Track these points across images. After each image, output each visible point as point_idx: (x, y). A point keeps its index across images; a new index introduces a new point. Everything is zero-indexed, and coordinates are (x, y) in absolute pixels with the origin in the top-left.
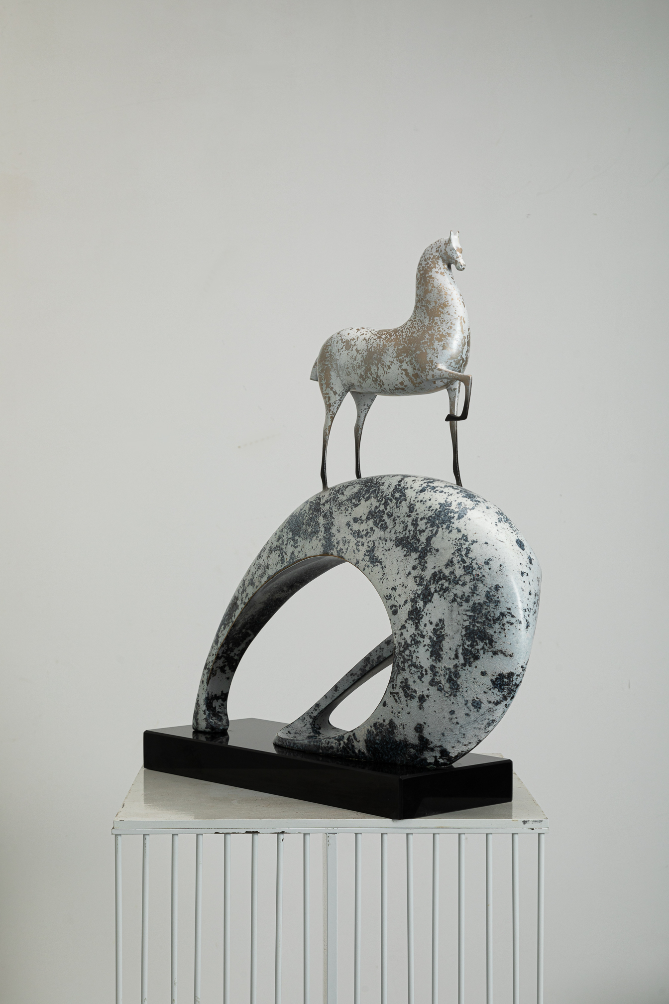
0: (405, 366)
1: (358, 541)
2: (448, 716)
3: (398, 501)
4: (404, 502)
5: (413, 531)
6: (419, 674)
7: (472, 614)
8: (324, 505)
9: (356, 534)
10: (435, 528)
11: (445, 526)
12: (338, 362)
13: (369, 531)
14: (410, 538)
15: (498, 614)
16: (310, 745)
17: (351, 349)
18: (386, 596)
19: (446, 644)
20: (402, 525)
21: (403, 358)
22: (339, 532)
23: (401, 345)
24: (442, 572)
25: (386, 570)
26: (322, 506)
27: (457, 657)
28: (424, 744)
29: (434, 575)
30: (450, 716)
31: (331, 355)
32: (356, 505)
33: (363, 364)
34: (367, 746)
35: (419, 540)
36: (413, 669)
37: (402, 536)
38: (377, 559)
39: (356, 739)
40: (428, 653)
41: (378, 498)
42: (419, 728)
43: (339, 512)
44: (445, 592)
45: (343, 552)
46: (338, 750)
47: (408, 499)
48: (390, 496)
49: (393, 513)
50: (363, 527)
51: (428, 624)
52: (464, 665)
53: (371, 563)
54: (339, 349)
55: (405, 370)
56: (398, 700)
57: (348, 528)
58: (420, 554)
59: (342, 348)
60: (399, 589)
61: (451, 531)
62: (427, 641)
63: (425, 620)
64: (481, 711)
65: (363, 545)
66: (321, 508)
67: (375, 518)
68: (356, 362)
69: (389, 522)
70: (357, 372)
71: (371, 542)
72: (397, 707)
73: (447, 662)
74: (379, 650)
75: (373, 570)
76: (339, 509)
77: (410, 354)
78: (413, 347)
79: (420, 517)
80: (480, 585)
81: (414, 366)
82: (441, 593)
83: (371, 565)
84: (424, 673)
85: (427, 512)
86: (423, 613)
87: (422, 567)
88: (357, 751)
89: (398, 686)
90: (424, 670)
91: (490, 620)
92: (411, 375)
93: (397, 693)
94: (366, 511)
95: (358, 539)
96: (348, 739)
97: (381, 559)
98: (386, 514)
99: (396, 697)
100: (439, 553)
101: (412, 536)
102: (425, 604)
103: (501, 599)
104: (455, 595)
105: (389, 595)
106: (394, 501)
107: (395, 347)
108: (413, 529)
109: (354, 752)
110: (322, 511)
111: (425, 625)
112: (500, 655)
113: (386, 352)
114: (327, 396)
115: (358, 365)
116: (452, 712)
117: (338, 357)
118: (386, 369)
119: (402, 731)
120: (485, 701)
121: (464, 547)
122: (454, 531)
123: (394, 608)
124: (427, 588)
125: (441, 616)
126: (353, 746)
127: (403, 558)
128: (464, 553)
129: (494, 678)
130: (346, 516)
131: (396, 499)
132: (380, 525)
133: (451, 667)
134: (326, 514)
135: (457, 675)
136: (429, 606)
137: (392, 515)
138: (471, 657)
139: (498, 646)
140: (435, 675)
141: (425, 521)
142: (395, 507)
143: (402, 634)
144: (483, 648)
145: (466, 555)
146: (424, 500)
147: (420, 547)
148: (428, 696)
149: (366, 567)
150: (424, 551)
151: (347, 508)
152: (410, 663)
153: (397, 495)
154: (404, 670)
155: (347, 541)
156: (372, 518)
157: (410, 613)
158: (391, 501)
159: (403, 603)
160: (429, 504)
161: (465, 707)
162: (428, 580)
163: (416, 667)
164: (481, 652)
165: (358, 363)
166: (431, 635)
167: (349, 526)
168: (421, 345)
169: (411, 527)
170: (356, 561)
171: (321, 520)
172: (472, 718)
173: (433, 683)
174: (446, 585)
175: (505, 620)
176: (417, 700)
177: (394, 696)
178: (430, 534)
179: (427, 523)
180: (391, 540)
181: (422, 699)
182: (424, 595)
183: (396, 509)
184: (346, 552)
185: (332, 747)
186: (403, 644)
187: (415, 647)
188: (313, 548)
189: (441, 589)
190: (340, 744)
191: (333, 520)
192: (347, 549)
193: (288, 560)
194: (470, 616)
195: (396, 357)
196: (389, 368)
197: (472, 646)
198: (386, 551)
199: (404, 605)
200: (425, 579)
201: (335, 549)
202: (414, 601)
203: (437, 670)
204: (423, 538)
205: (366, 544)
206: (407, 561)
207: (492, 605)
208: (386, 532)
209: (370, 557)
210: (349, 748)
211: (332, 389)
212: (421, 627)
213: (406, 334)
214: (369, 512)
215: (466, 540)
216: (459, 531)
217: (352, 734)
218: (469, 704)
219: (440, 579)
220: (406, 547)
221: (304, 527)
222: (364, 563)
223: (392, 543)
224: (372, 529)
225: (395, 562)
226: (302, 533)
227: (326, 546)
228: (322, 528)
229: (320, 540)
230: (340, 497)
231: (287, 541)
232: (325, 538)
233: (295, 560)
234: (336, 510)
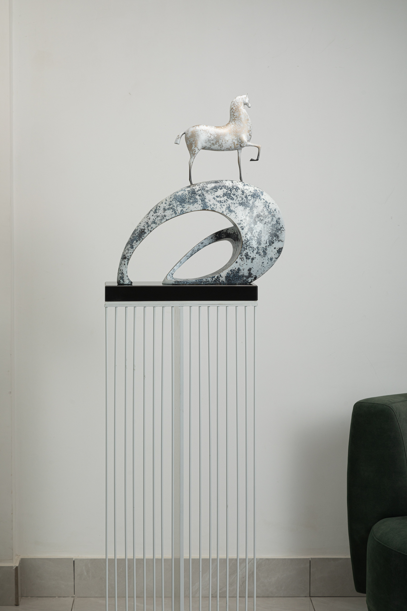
0: (234, 141)
2: (261, 264)
4: (239, 190)
6: (252, 250)
7: (272, 228)
8: (198, 191)
9: (219, 202)
10: (255, 199)
11: (258, 198)
12: (202, 138)
13: (225, 200)
14: (245, 202)
15: (280, 228)
16: (196, 282)
19: (263, 239)
20: (241, 198)
21: (234, 138)
22: (210, 201)
24: (260, 214)
25: (237, 214)
26: (197, 192)
27: (266, 243)
28: (250, 275)
29: (257, 215)
30: (262, 264)
31: (198, 135)
32: (216, 191)
33: (214, 139)
34: (226, 279)
35: (249, 203)
36: (250, 248)
37: (242, 202)
38: (232, 210)
39: (221, 276)
40: (256, 243)
41: (227, 189)
42: (250, 270)
43: (208, 194)
44: (262, 221)
45: (214, 209)
46: (211, 282)
47: (240, 189)
48: (231, 188)
50: (222, 199)
51: (256, 232)
52: (269, 246)
54: (202, 133)
55: (234, 142)
56: (243, 260)
57: (215, 200)
60: (244, 221)
61: (261, 200)
62: (256, 238)
63: (254, 231)
64: (272, 261)
69: (234, 197)
70: (211, 142)
71: (228, 205)
72: (242, 263)
73: (263, 245)
74: (198, 246)
79: (248, 195)
80: (274, 218)
82: (260, 221)
83: (230, 213)
84: (254, 250)
85: (250, 193)
86: (254, 229)
87: (252, 213)
88: (221, 281)
89: (244, 255)
90: (254, 248)
91: (278, 230)
92: (235, 144)
93: (243, 258)
94: (222, 194)
95: (221, 204)
96: (217, 277)
97: (234, 210)
98: (232, 194)
99: (242, 259)
100: (258, 207)
102: (254, 226)
103: (280, 222)
104: (265, 222)
105: (239, 223)
106: (234, 189)
107: (230, 134)
108: (246, 199)
109: (219, 281)
110: (197, 194)
111: (255, 233)
112: (280, 241)
113: (226, 136)
115: (211, 139)
116: (263, 263)
117: (201, 136)
118: (226, 142)
119: (243, 272)
120: (274, 258)
121: (267, 205)
122: (262, 200)
123: (242, 228)
124: (255, 220)
125: (260, 229)
126: (219, 279)
127: (243, 209)
128: (267, 207)
129: (278, 250)
130: (212, 195)
131: (235, 189)
132: (230, 198)
133: (264, 247)
134: (200, 195)
135: (266, 249)
136: (256, 226)
137: (235, 195)
138: (271, 243)
139: (280, 239)
140: (258, 250)
141: (250, 196)
142: (235, 192)
143: (246, 237)
144: (275, 239)
145: (268, 207)
146: (247, 189)
147: (250, 206)
148: (255, 258)
150: (252, 207)
151: (212, 192)
152: (249, 246)
153: (235, 187)
154: (246, 249)
155: (215, 205)
156: (226, 196)
157: (249, 229)
160: (250, 190)
161: (268, 260)
163: (251, 248)
164: (275, 241)
166: (257, 236)
169: (244, 199)
170: (222, 212)
171: (197, 197)
172: (269, 264)
173: (257, 253)
174: (262, 218)
175: (282, 229)
176: (251, 259)
177: (241, 259)
178: (253, 201)
179: (251, 197)
181: (253, 259)
182: (254, 222)
185: (209, 281)
186: (246, 240)
187: (251, 241)
188: (196, 208)
189: (260, 220)
190: (213, 279)
191: (205, 197)
192: (216, 207)
193: (179, 213)
194: (271, 229)
196: (228, 141)
197: (272, 239)
198: (236, 207)
199: (246, 226)
200: (254, 217)
201: (209, 207)
202: (250, 225)
203: (259, 248)
204: (251, 202)
205: (225, 205)
206: (245, 211)
207: (278, 225)
208: (234, 201)
210: (217, 280)
211: (197, 148)
212: (253, 233)
213: (234, 129)
214: (224, 194)
215: (267, 203)
216: (264, 200)
217: (219, 275)
218: (269, 259)
219: (259, 216)
220: (244, 206)
221: (187, 200)
222: (226, 212)
223: (238, 205)
224: (226, 200)
225: (240, 211)
226: (186, 202)
227: (204, 207)
228: (199, 200)
229: (200, 205)
230: (206, 189)
231: (177, 205)
232: (202, 204)
233: (184, 213)
234: (206, 193)
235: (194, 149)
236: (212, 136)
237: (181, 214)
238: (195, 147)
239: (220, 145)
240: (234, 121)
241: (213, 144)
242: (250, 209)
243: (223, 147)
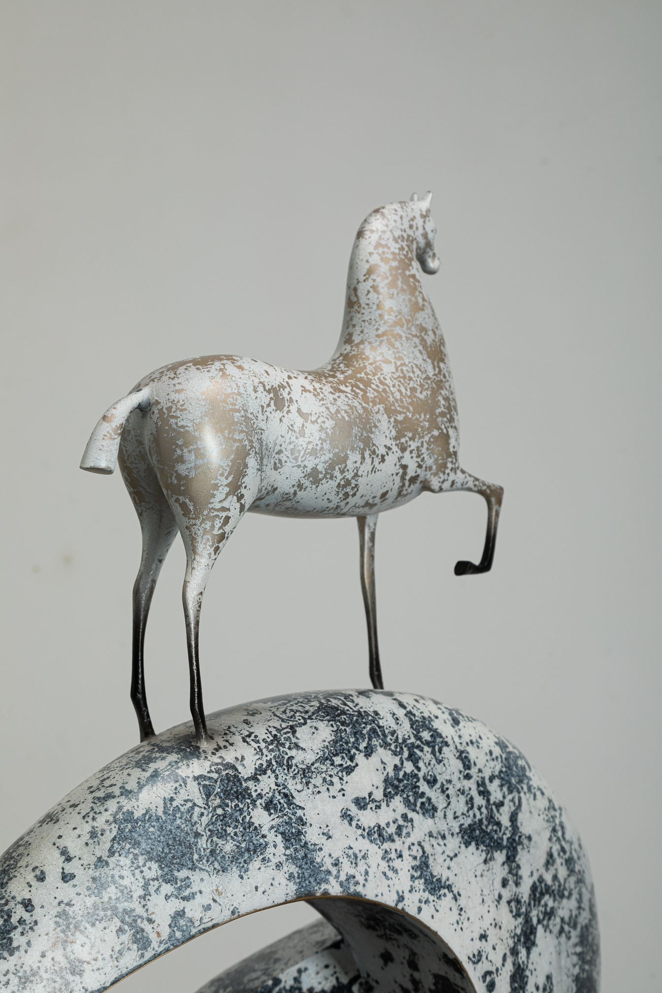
1: (386, 851)
3: (433, 747)
4: (445, 749)
5: (486, 808)
7: (581, 949)
8: (254, 778)
9: (376, 836)
10: (515, 796)
11: (524, 788)
12: (264, 437)
13: (401, 822)
14: (485, 822)
17: (286, 409)
18: (471, 956)
20: (462, 799)
21: (407, 442)
22: (330, 837)
23: (400, 413)
24: (543, 880)
25: (462, 902)
26: (251, 784)
29: (534, 888)
32: (349, 770)
33: (326, 446)
35: (498, 824)
37: (468, 822)
38: (439, 880)
41: (393, 747)
43: (310, 791)
44: (550, 918)
45: (357, 883)
47: (450, 742)
48: (413, 740)
49: (435, 777)
50: (385, 816)
53: (430, 893)
54: (262, 407)
57: (350, 824)
58: (507, 853)
59: (269, 405)
61: (534, 795)
63: (530, 985)
65: (400, 856)
66: (248, 788)
67: (403, 791)
68: (307, 440)
69: (435, 796)
70: (306, 463)
71: (416, 847)
75: (438, 908)
76: (307, 783)
77: (419, 434)
78: (424, 420)
79: (487, 774)
80: (583, 890)
81: (423, 460)
82: (545, 922)
83: (431, 898)
85: (491, 764)
86: (528, 972)
87: (515, 878)
94: (379, 781)
95: (387, 846)
97: (448, 879)
98: (422, 780)
100: (532, 843)
101: (487, 818)
102: (528, 953)
104: (562, 920)
105: (476, 954)
106: (426, 748)
108: (484, 803)
110: (254, 795)
113: (376, 427)
114: (224, 514)
115: (310, 447)
117: (262, 425)
118: (377, 461)
121: (556, 821)
122: (537, 795)
123: (488, 979)
124: (527, 920)
125: (547, 970)
127: (483, 866)
128: (559, 834)
130: (334, 797)
131: (428, 743)
132: (419, 805)
134: (271, 801)
136: (533, 954)
137: (435, 781)
141: (496, 782)
142: (434, 761)
145: (562, 836)
146: (473, 740)
147: (505, 837)
149: (423, 905)
150: (512, 844)
151: (328, 778)
153: (425, 736)
155: (360, 856)
156: (396, 794)
158: (422, 750)
159: (501, 962)
160: (483, 746)
162: (527, 902)
165: (309, 443)
167: (351, 820)
168: (437, 417)
169: (479, 801)
170: (396, 897)
171: (260, 817)
174: (550, 903)
178: (513, 808)
179: (501, 786)
180: (452, 834)
182: (525, 935)
183: (437, 766)
184: (366, 880)
188: (261, 890)
189: (545, 914)
191: (300, 813)
192: (367, 873)
194: (578, 955)
195: (396, 438)
198: (451, 859)
199: (503, 965)
200: (523, 901)
201: (331, 879)
202: (514, 952)
204: (504, 818)
205: (406, 853)
206: (490, 871)
208: (437, 819)
209: (426, 880)
214: (385, 781)
215: (554, 809)
219: (541, 894)
220: (483, 843)
221: (203, 843)
222: (416, 896)
223: (457, 840)
224: (405, 817)
225: (473, 880)
226: (201, 858)
227: (301, 877)
228: (271, 837)
229: (279, 866)
230: (299, 757)
231: (146, 887)
232: (291, 858)
233: (194, 931)
234: (299, 787)
235: (226, 504)
236: (308, 425)
237: (174, 944)
238: (227, 495)
239: (348, 483)
240: (393, 346)
241: (314, 472)
242: (508, 858)
243: (354, 495)
